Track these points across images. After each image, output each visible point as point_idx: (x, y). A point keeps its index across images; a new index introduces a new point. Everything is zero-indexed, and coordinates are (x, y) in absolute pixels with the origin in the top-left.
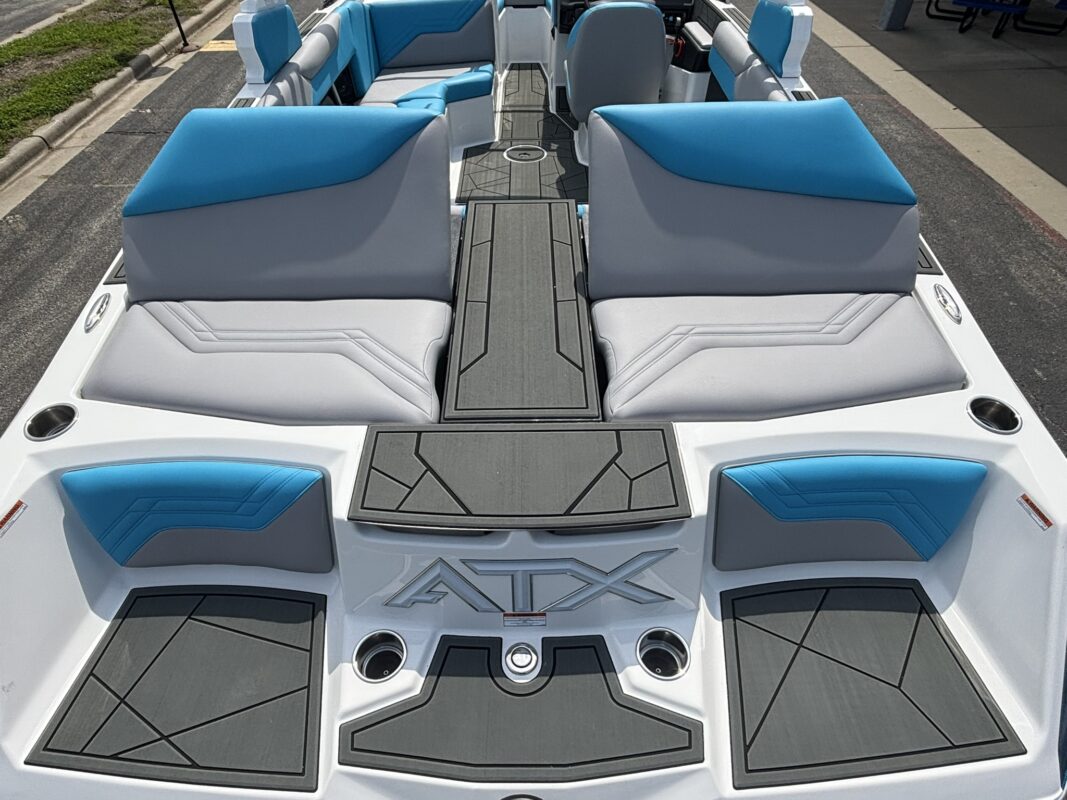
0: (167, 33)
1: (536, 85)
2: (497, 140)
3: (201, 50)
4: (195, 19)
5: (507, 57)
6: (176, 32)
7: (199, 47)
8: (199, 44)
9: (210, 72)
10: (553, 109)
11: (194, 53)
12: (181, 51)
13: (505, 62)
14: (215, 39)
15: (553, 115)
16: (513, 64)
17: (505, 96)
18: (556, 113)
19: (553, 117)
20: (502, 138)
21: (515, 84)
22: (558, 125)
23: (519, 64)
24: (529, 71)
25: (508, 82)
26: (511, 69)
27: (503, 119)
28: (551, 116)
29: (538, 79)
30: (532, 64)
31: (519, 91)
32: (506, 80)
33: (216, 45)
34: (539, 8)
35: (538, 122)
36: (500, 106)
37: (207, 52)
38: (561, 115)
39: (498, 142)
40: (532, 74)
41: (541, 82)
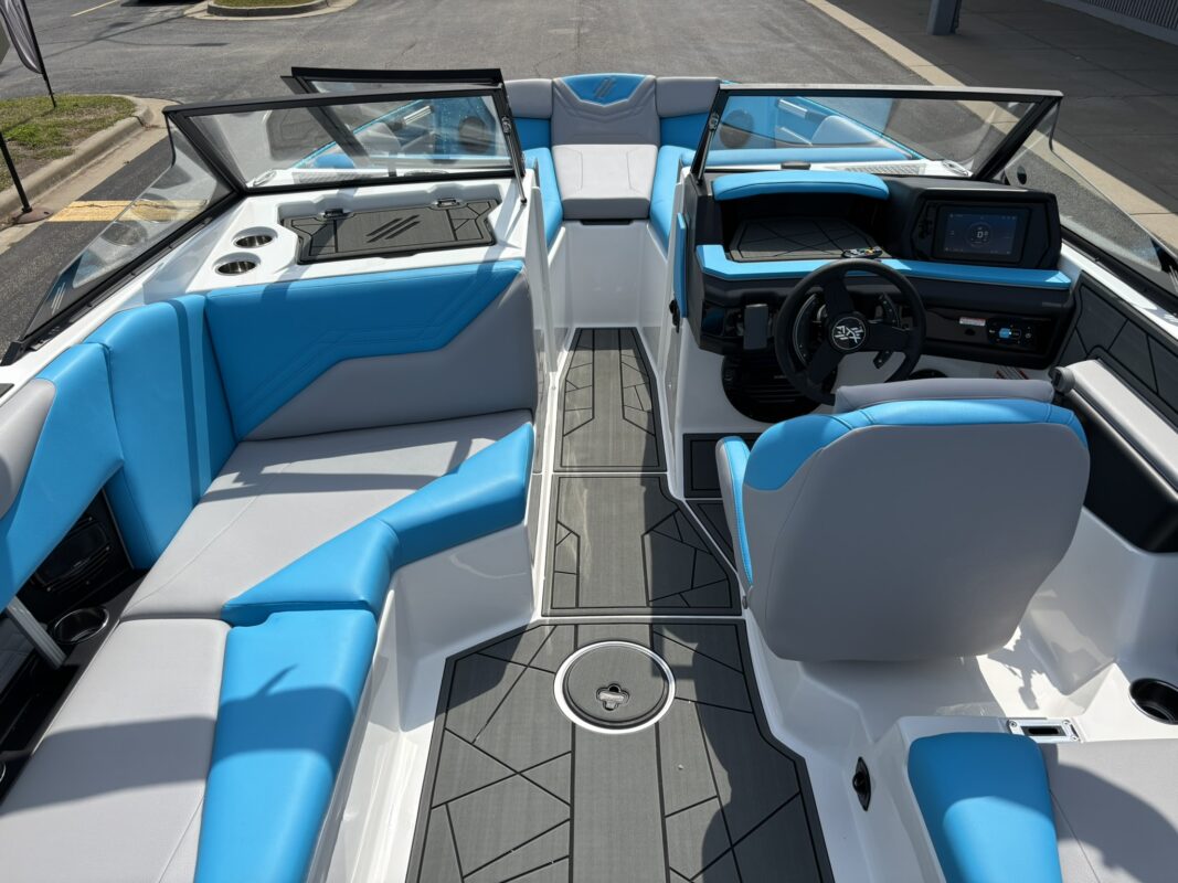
1: (630, 395)
2: (537, 616)
3: (52, 219)
4: (57, 164)
5: (569, 318)
6: (11, 193)
7: (48, 214)
8: (49, 206)
10: (675, 487)
11: (36, 225)
12: (16, 222)
13: (562, 326)
14: (83, 199)
15: (679, 509)
16: (580, 332)
17: (564, 436)
18: (683, 500)
19: (678, 514)
20: (553, 607)
21: (585, 394)
22: (696, 549)
23: (594, 330)
24: (615, 353)
25: (569, 387)
26: (575, 347)
27: (558, 522)
28: (673, 514)
29: (634, 377)
30: (619, 330)
31: (593, 417)
32: (566, 381)
33: (81, 211)
34: (635, 224)
35: (642, 537)
36: (551, 473)
37: (59, 223)
38: (698, 507)
39: (540, 625)
40: (621, 362)
41: (643, 390)
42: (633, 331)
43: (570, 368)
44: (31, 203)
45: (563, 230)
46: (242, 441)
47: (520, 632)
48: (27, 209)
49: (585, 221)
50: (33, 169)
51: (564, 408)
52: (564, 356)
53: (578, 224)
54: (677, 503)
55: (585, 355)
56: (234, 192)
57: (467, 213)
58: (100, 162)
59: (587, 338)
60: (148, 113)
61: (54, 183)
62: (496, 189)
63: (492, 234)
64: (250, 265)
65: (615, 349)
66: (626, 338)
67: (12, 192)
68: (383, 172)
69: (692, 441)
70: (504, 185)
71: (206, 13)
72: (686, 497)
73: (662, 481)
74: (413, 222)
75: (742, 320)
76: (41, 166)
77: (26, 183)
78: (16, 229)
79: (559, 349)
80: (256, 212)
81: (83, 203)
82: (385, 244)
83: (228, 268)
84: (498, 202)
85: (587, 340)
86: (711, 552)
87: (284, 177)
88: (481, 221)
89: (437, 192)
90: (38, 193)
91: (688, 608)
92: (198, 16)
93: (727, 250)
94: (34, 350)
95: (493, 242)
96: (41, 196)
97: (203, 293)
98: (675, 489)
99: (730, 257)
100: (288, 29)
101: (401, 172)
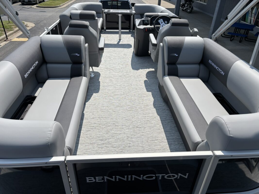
0: (2, 36)
3: (12, 40)
4: (11, 32)
8: (11, 39)
9: (13, 47)
11: (9, 41)
12: (5, 41)
33: (17, 39)
37: (13, 41)
44: (8, 38)
48: (7, 39)
50: (8, 32)
58: (19, 32)
60: (27, 24)
67: (5, 35)
71: (36, 7)
77: (7, 34)
78: (5, 42)
81: (17, 38)
90: (9, 36)
92: (34, 8)
100: (53, 11)
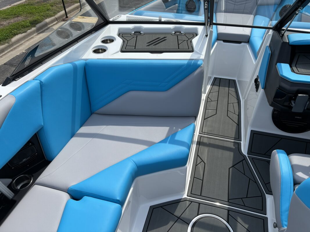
2: (185, 196)
11: (69, 22)
12: (64, 20)
13: (210, 75)
14: (82, 15)
15: (244, 159)
16: (215, 79)
17: (204, 119)
18: (247, 155)
19: (244, 161)
20: (191, 193)
21: (214, 103)
22: (250, 179)
23: (220, 79)
24: (227, 89)
25: (209, 100)
26: (213, 84)
27: (198, 155)
28: (242, 161)
29: (233, 100)
30: (229, 80)
31: (216, 114)
32: (208, 97)
33: (80, 19)
34: (243, 44)
35: (229, 169)
36: (198, 134)
38: (252, 159)
39: (185, 200)
40: (229, 93)
41: (236, 105)
42: (234, 81)
43: (210, 92)
44: (68, 15)
45: (216, 43)
46: (94, 113)
47: (178, 202)
48: (67, 17)
49: (225, 41)
50: (70, 6)
51: (206, 108)
52: (209, 87)
53: (222, 42)
54: (244, 156)
55: (216, 88)
56: (104, 22)
57: (184, 38)
59: (217, 82)
61: (75, 10)
62: (196, 29)
63: (192, 47)
64: (104, 50)
65: (227, 87)
66: (231, 84)
67: (63, 12)
68: (157, 19)
69: (254, 133)
70: (200, 28)
72: (248, 154)
73: (239, 145)
74: (164, 39)
75: (295, 100)
76: (72, 5)
77: (67, 10)
78: (63, 22)
79: (208, 84)
80: (111, 30)
81: (81, 17)
82: (152, 47)
83: (96, 51)
84: (197, 35)
85: (218, 82)
86: (256, 182)
87: (123, 17)
88: (189, 41)
89: (175, 28)
90: (71, 13)
91: (244, 206)
93: (291, 67)
94: (16, 81)
95: (192, 51)
96: (71, 14)
97: (86, 60)
98: (244, 150)
99: (293, 71)
101: (163, 20)
